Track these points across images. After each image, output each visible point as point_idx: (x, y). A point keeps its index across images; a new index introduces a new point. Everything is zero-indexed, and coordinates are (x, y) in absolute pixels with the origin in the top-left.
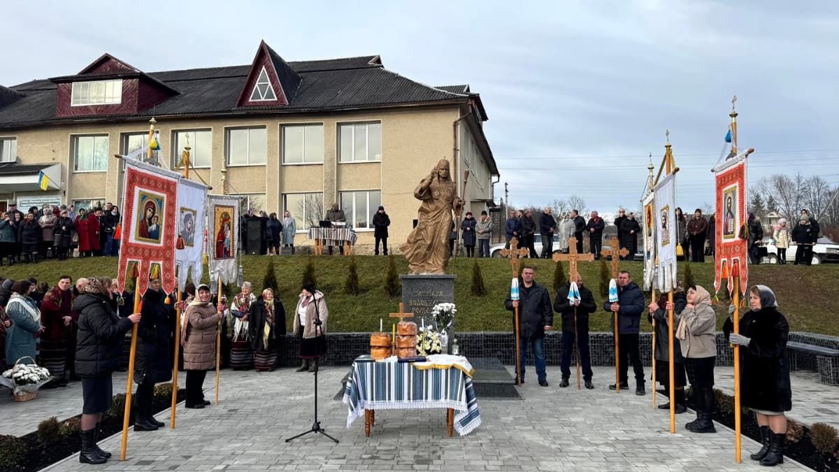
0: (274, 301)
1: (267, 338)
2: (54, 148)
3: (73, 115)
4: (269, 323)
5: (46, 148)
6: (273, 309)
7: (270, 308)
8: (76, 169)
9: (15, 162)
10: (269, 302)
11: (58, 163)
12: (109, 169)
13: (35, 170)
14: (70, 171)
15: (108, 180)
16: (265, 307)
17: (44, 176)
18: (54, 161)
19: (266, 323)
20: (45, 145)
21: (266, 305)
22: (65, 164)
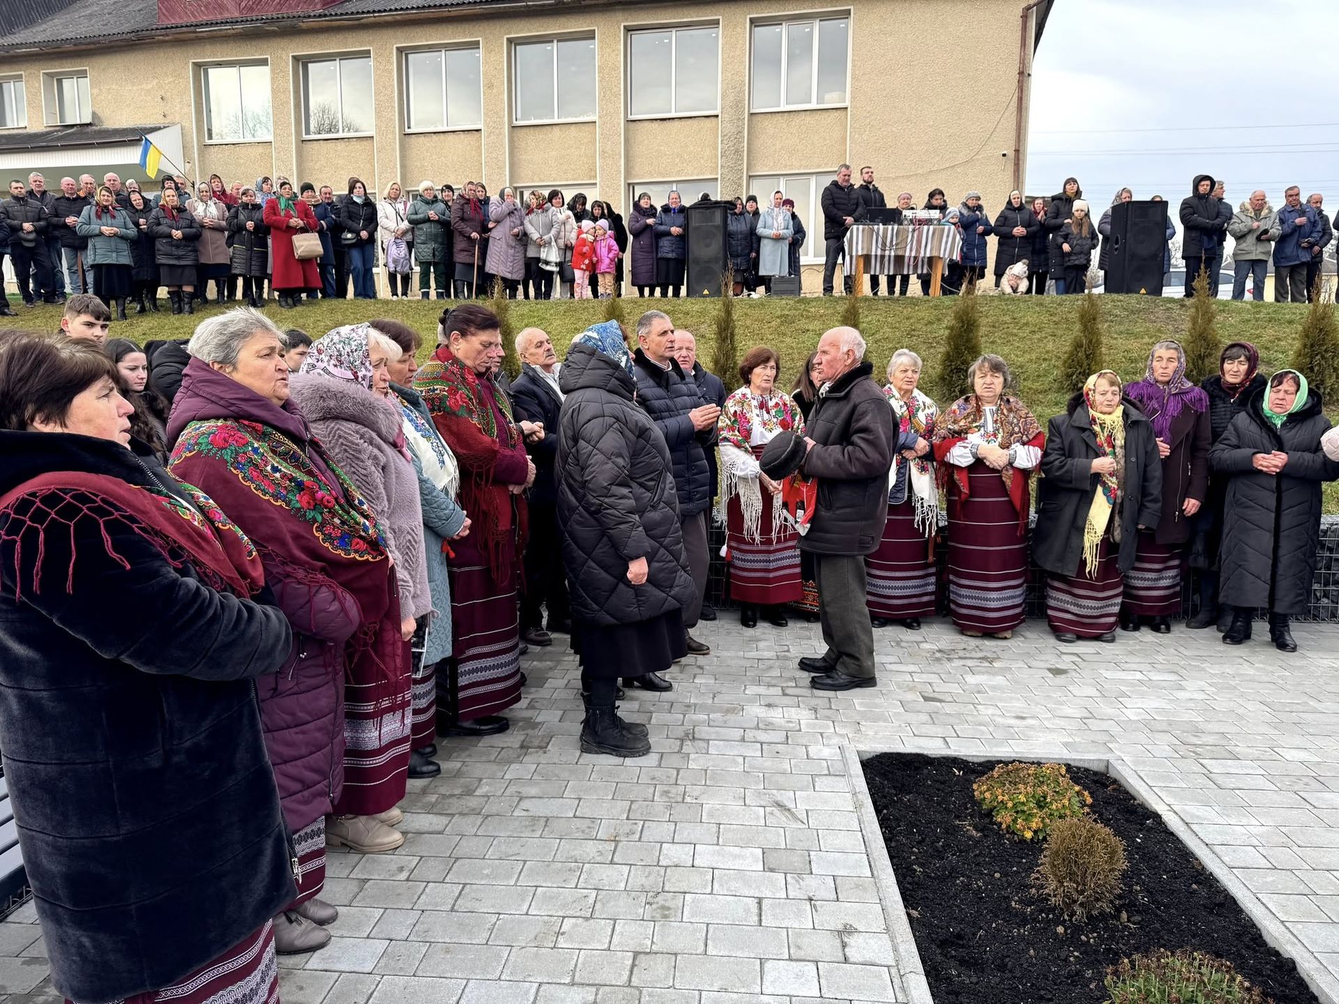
0: (1126, 415)
1: (1097, 540)
2: (162, 93)
3: (193, 19)
4: (1108, 491)
5: (148, 91)
6: (1120, 442)
7: (1110, 439)
8: (210, 137)
9: (90, 124)
10: (1108, 419)
11: (174, 124)
12: (275, 135)
13: (135, 137)
14: (198, 141)
15: (277, 159)
16: (1095, 435)
17: (151, 150)
18: (167, 121)
19: (1100, 489)
20: (144, 86)
21: (1097, 428)
22: (186, 124)
